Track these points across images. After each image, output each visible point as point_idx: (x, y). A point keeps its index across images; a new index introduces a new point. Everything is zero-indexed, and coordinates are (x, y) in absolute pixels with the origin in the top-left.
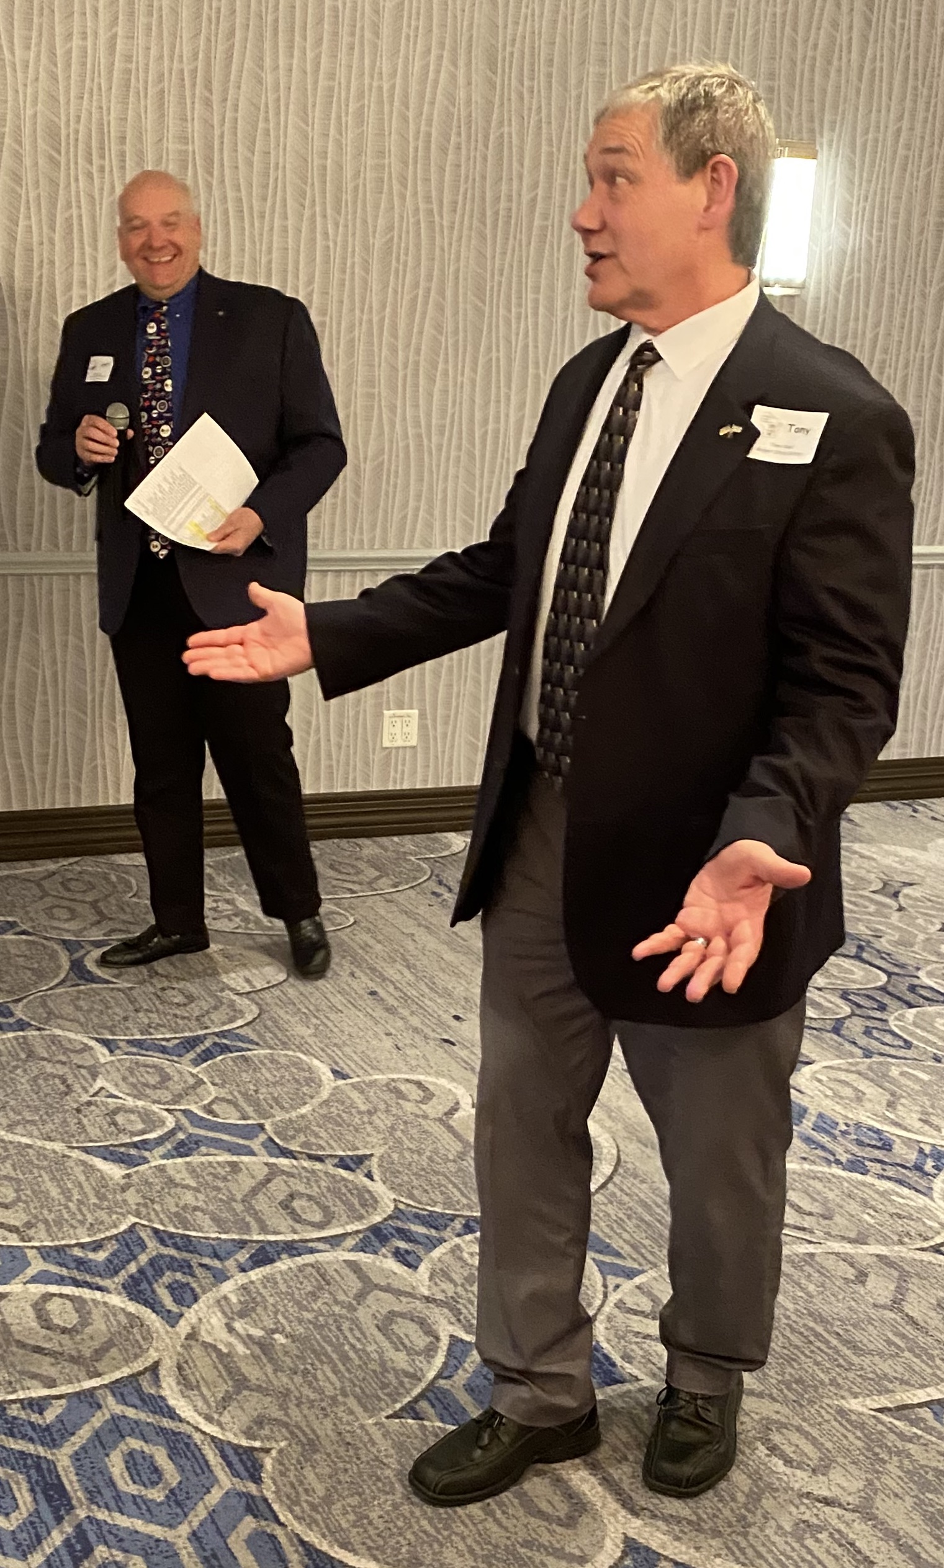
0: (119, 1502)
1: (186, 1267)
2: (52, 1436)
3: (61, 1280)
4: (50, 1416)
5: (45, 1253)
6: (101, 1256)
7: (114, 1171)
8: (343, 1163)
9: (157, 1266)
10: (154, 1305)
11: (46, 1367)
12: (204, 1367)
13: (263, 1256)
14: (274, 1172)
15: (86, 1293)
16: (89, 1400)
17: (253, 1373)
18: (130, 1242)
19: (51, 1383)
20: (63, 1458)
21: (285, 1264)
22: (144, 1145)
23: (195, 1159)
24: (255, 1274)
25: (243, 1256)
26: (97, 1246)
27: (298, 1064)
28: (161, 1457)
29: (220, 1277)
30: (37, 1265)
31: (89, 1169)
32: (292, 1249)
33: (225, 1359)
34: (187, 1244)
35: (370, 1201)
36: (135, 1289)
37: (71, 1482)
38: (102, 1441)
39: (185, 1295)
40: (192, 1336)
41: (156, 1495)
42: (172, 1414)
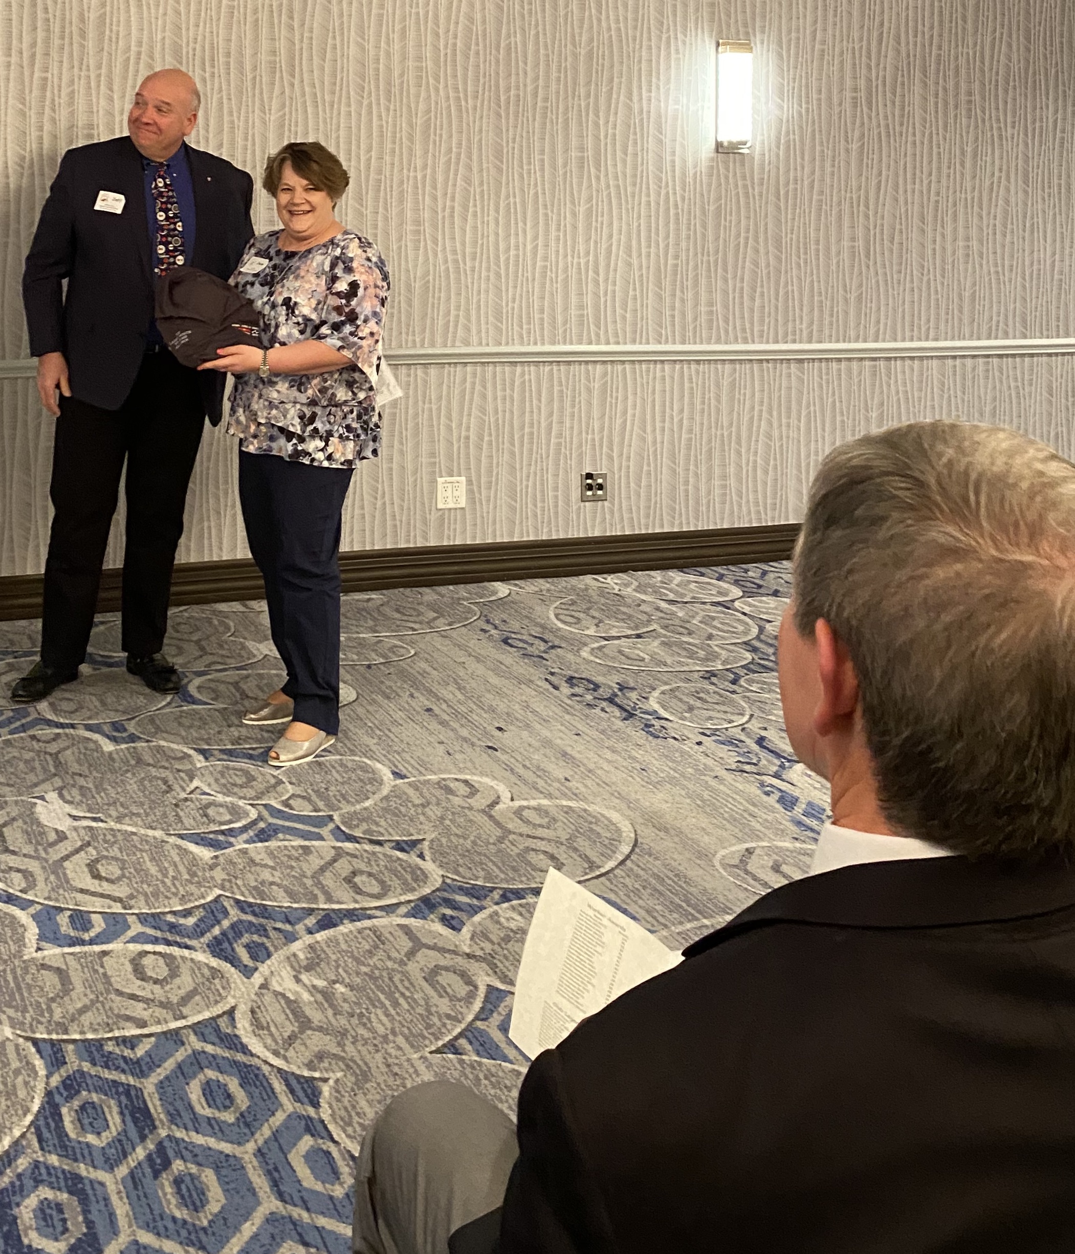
0: (196, 1123)
1: (262, 931)
2: (140, 1068)
3: (155, 941)
4: (140, 1052)
5: (143, 919)
6: (191, 921)
7: (205, 854)
8: (399, 846)
9: (237, 929)
10: (233, 961)
11: (139, 1010)
12: (274, 1012)
13: (328, 921)
14: (339, 854)
15: (175, 951)
16: (174, 1038)
17: (316, 1016)
18: (215, 911)
19: (142, 1024)
20: (149, 1086)
21: (346, 927)
22: (231, 832)
23: (273, 844)
24: (321, 936)
25: (311, 921)
26: (187, 913)
27: (365, 768)
28: (233, 1085)
29: (291, 938)
30: (136, 928)
31: (184, 852)
32: (352, 915)
33: (293, 1007)
34: (264, 912)
35: (421, 877)
36: (218, 948)
37: (155, 1106)
38: (183, 1072)
39: (259, 953)
40: (264, 986)
41: (229, 1117)
42: (244, 1049)
